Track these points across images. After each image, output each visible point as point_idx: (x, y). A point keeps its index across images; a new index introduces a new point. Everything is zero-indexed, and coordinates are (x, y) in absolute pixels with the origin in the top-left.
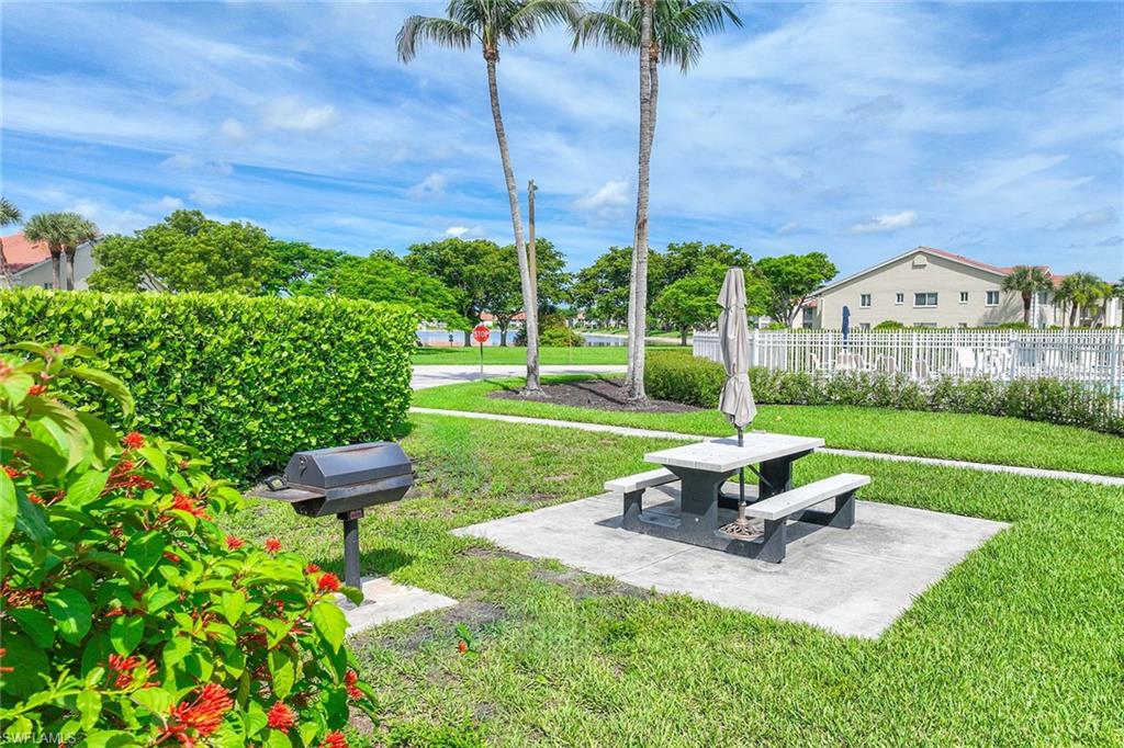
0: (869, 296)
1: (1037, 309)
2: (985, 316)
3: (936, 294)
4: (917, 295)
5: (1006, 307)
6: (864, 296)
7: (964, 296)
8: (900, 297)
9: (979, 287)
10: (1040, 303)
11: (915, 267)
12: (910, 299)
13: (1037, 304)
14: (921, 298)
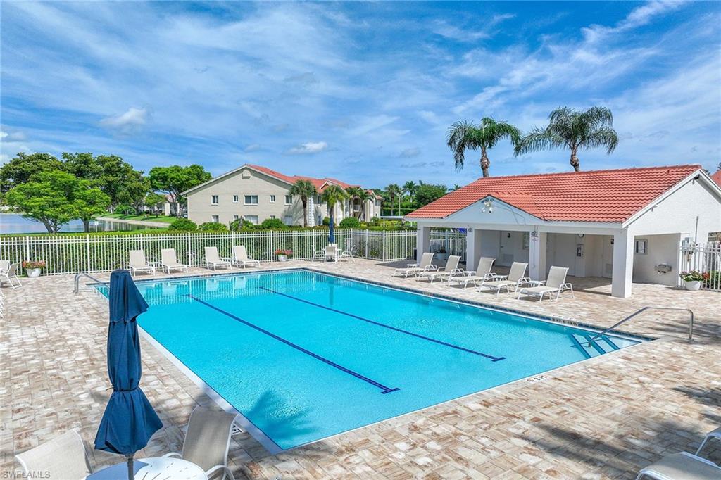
0: (217, 197)
1: (313, 207)
2: (285, 211)
3: (257, 196)
4: (246, 197)
5: (296, 205)
6: (214, 197)
7: (273, 197)
8: (236, 198)
9: (282, 192)
10: (314, 203)
11: (244, 178)
12: (242, 199)
13: (313, 204)
14: (248, 199)
